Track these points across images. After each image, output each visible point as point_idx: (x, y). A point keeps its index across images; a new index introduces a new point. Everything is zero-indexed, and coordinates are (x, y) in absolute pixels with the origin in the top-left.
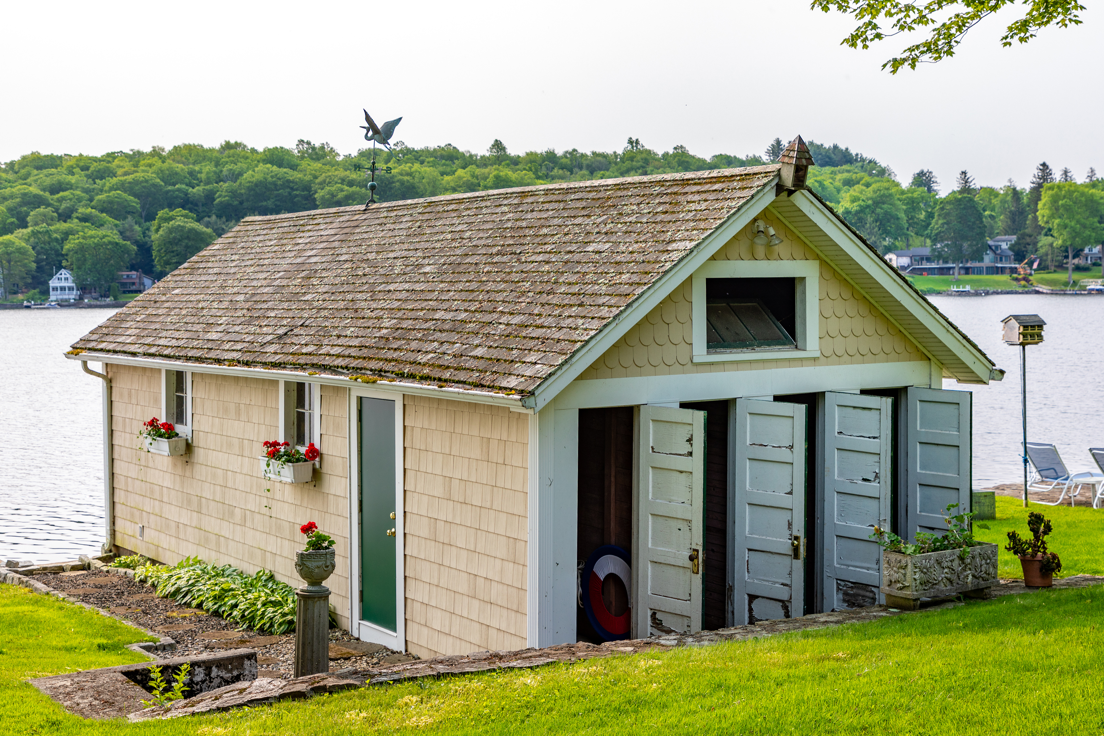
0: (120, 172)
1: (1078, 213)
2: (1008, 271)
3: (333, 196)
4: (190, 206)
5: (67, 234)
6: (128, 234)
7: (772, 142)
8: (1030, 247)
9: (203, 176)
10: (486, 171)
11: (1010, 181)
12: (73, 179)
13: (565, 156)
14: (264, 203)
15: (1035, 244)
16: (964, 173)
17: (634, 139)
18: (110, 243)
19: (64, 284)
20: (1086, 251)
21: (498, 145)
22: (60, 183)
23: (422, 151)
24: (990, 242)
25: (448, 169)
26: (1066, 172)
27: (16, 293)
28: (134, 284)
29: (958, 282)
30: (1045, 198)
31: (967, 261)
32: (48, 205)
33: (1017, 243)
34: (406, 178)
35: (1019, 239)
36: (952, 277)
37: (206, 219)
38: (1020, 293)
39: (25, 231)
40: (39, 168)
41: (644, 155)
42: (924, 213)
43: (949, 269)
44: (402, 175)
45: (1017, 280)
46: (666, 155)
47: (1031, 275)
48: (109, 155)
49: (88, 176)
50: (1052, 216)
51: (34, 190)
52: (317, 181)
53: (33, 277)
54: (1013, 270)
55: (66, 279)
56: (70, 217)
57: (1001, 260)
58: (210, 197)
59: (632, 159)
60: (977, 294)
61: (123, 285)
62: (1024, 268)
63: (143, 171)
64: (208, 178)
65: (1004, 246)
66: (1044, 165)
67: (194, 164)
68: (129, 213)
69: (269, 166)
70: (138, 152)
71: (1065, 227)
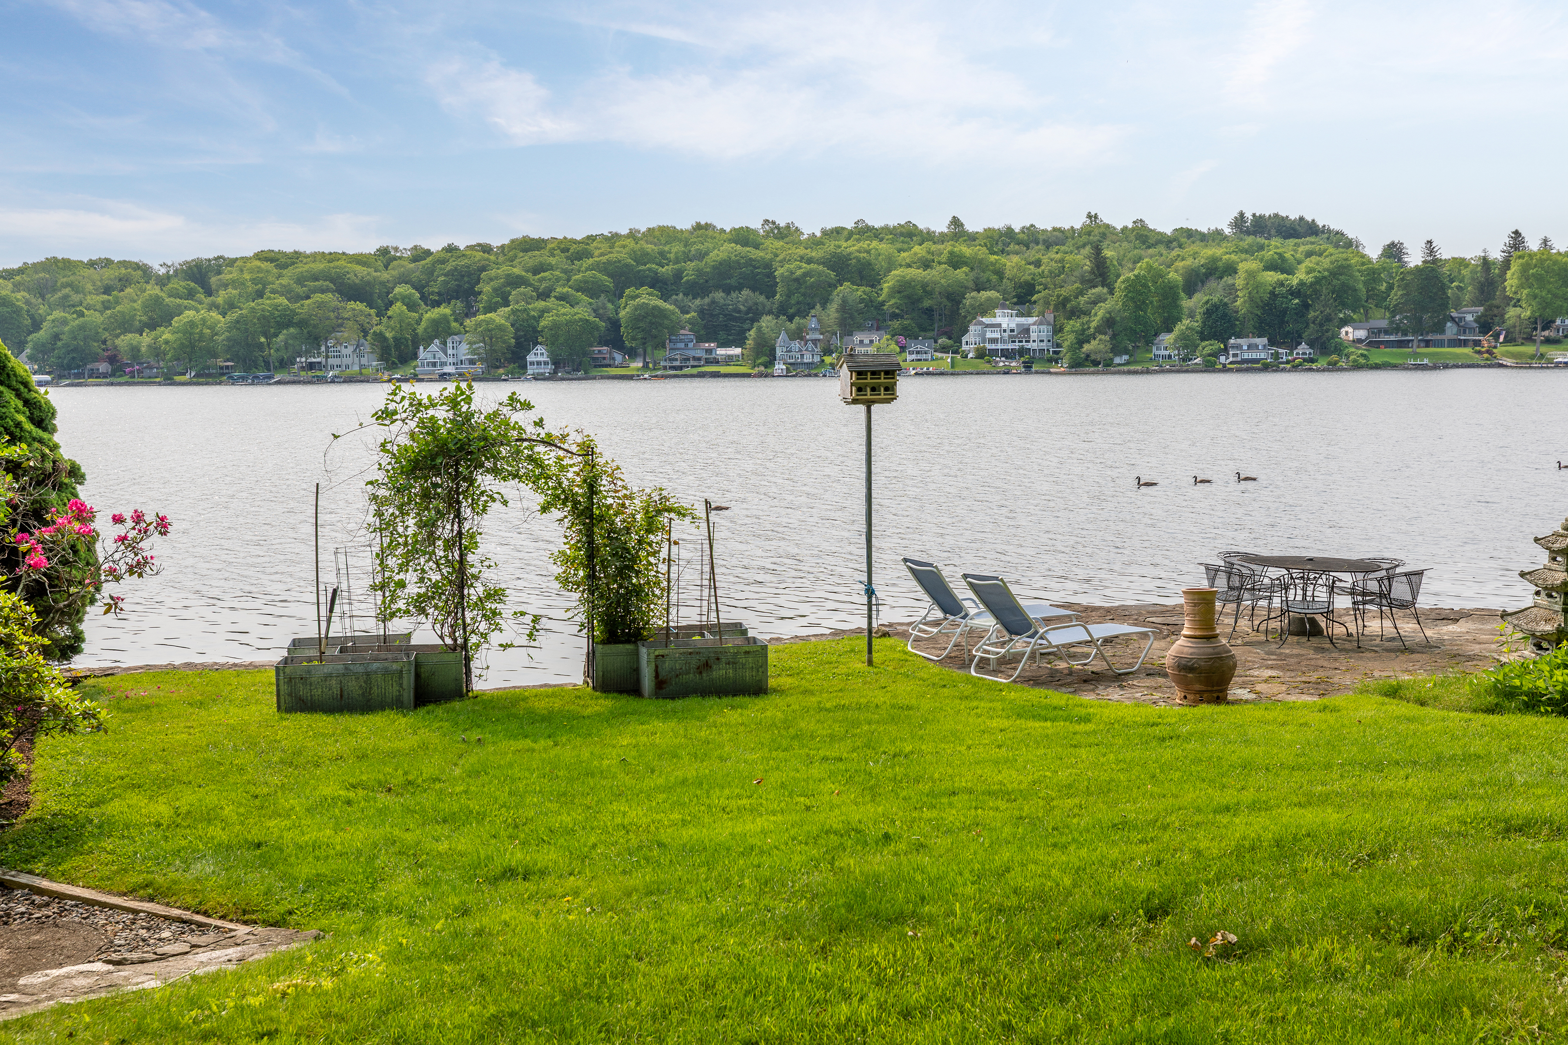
0: (597, 253)
1: (1549, 283)
2: (1471, 343)
3: (792, 273)
4: (660, 284)
5: (543, 312)
6: (601, 311)
7: (1236, 214)
8: (1497, 319)
9: (672, 256)
10: (941, 247)
11: (1485, 251)
12: (553, 261)
13: (1023, 230)
14: (728, 281)
15: (1503, 315)
16: (1430, 242)
17: (1093, 214)
18: (581, 319)
19: (540, 359)
20: (1558, 322)
21: (956, 222)
22: (541, 264)
23: (882, 228)
24: (1454, 314)
25: (906, 246)
26: (1545, 241)
27: (498, 367)
28: (604, 358)
29: (1416, 355)
30: (1515, 267)
31: (1427, 333)
32: (531, 285)
33: (1483, 315)
34: (862, 255)
35: (1486, 310)
36: (1410, 350)
37: (674, 297)
38: (1482, 367)
39: (507, 309)
40: (525, 251)
41: (1102, 230)
42: (1385, 284)
43: (1409, 341)
44: (860, 252)
45: (1479, 352)
46: (1125, 229)
47: (1495, 347)
48: (588, 237)
49: (567, 258)
50: (1521, 286)
51: (517, 271)
52: (778, 259)
53: (513, 353)
54: (1477, 343)
55: (542, 354)
56: (549, 296)
57: (1465, 332)
58: (678, 275)
59: (1089, 234)
60: (1435, 367)
61: (594, 359)
62: (1488, 341)
63: (618, 252)
64: (677, 258)
65: (1469, 318)
66: (1516, 232)
67: (665, 245)
68: (602, 292)
69: (733, 245)
70: (616, 234)
71: (1535, 297)
